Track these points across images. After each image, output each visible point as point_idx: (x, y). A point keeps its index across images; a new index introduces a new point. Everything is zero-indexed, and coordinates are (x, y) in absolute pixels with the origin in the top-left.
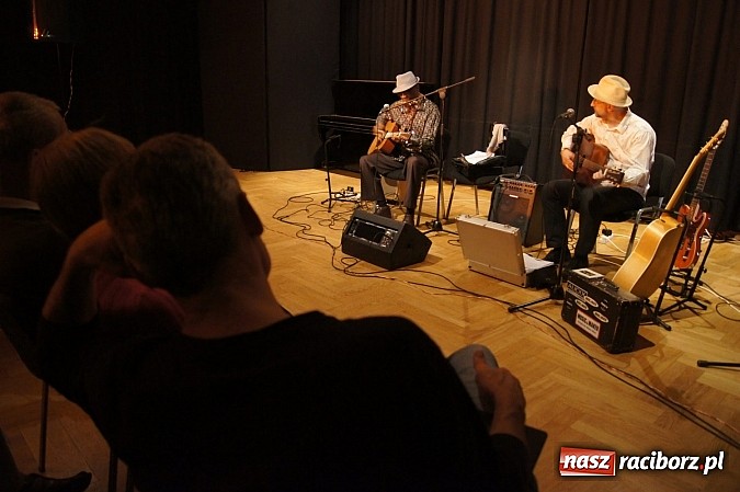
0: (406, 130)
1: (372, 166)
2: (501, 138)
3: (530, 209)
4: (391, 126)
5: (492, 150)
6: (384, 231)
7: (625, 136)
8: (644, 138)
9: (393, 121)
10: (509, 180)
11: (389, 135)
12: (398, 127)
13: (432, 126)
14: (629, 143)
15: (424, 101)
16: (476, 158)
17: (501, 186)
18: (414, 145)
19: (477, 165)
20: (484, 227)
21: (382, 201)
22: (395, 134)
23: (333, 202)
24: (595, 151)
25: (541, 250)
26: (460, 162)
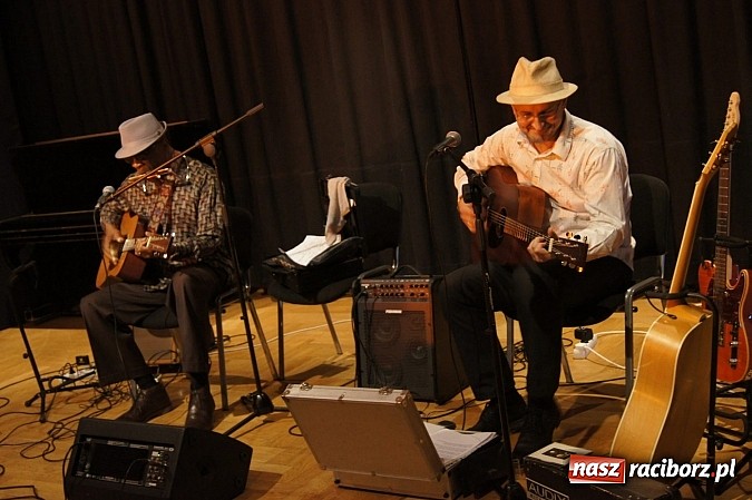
0: (160, 231)
1: (106, 312)
2: (346, 204)
3: (429, 330)
4: (131, 224)
5: (334, 230)
6: (147, 453)
7: (572, 164)
8: (605, 161)
9: (132, 214)
10: (378, 282)
11: (129, 244)
12: (144, 225)
13: (212, 208)
14: (581, 174)
15: (184, 163)
16: (307, 251)
17: (366, 296)
18: (183, 254)
19: (313, 266)
20: (340, 401)
21: (144, 375)
22: (141, 241)
23: (49, 397)
24: (522, 201)
25: (466, 405)
26: (279, 266)
